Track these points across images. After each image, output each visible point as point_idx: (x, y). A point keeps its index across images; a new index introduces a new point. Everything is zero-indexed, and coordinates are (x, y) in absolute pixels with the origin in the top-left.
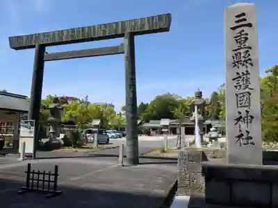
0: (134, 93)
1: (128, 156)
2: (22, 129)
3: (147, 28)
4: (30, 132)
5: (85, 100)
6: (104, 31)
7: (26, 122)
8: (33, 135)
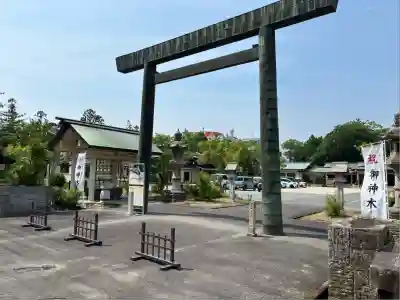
0: (274, 121)
1: (265, 221)
2: (132, 175)
3: (295, 13)
4: (140, 179)
5: (230, 135)
6: (229, 30)
7: (135, 166)
8: (142, 183)
